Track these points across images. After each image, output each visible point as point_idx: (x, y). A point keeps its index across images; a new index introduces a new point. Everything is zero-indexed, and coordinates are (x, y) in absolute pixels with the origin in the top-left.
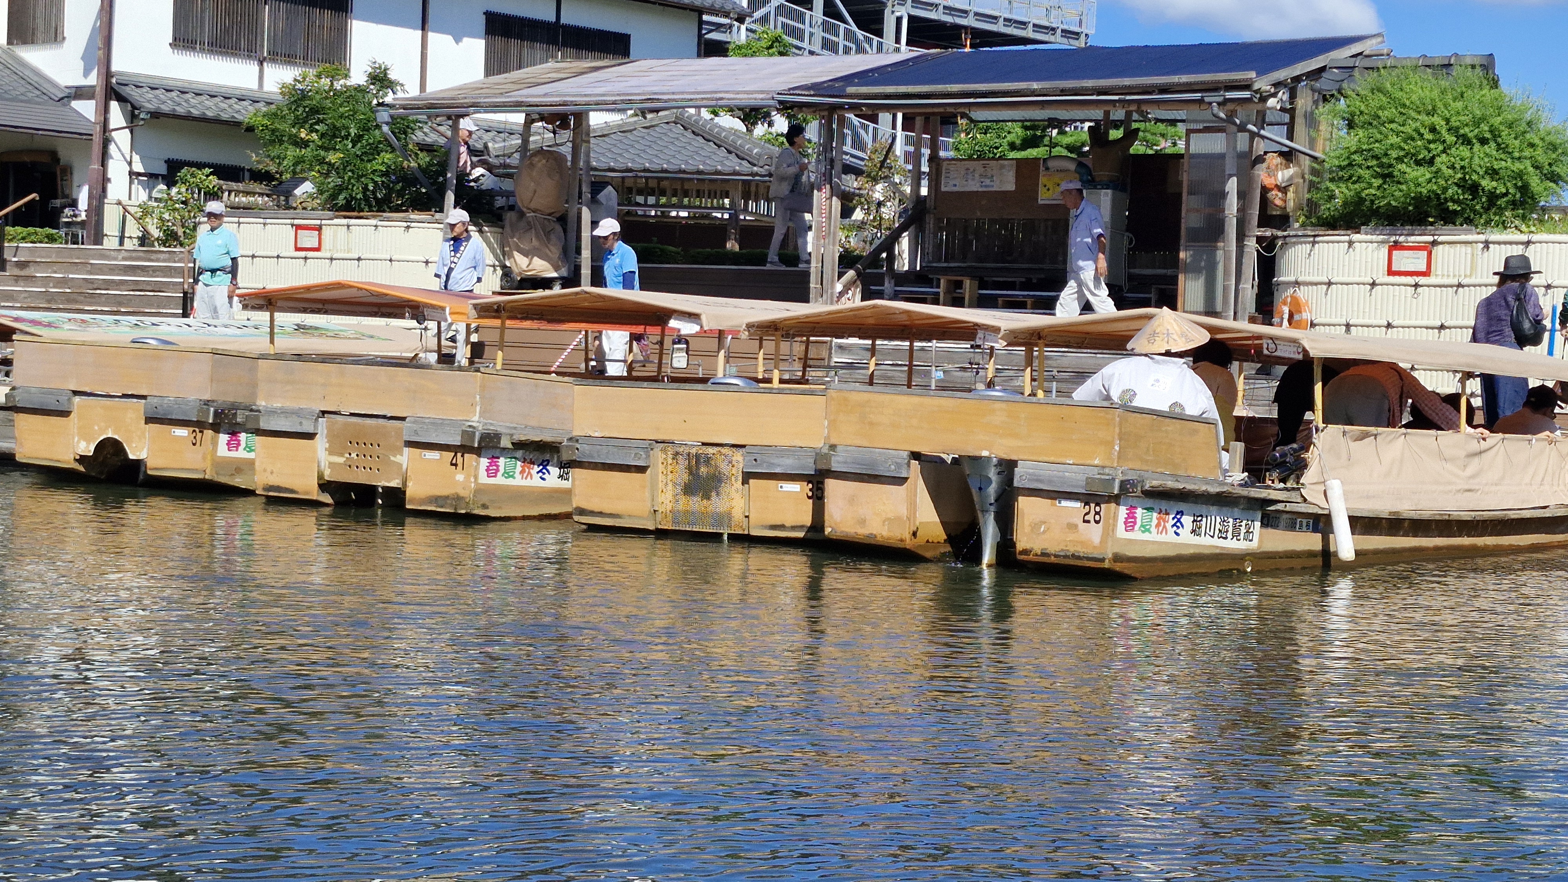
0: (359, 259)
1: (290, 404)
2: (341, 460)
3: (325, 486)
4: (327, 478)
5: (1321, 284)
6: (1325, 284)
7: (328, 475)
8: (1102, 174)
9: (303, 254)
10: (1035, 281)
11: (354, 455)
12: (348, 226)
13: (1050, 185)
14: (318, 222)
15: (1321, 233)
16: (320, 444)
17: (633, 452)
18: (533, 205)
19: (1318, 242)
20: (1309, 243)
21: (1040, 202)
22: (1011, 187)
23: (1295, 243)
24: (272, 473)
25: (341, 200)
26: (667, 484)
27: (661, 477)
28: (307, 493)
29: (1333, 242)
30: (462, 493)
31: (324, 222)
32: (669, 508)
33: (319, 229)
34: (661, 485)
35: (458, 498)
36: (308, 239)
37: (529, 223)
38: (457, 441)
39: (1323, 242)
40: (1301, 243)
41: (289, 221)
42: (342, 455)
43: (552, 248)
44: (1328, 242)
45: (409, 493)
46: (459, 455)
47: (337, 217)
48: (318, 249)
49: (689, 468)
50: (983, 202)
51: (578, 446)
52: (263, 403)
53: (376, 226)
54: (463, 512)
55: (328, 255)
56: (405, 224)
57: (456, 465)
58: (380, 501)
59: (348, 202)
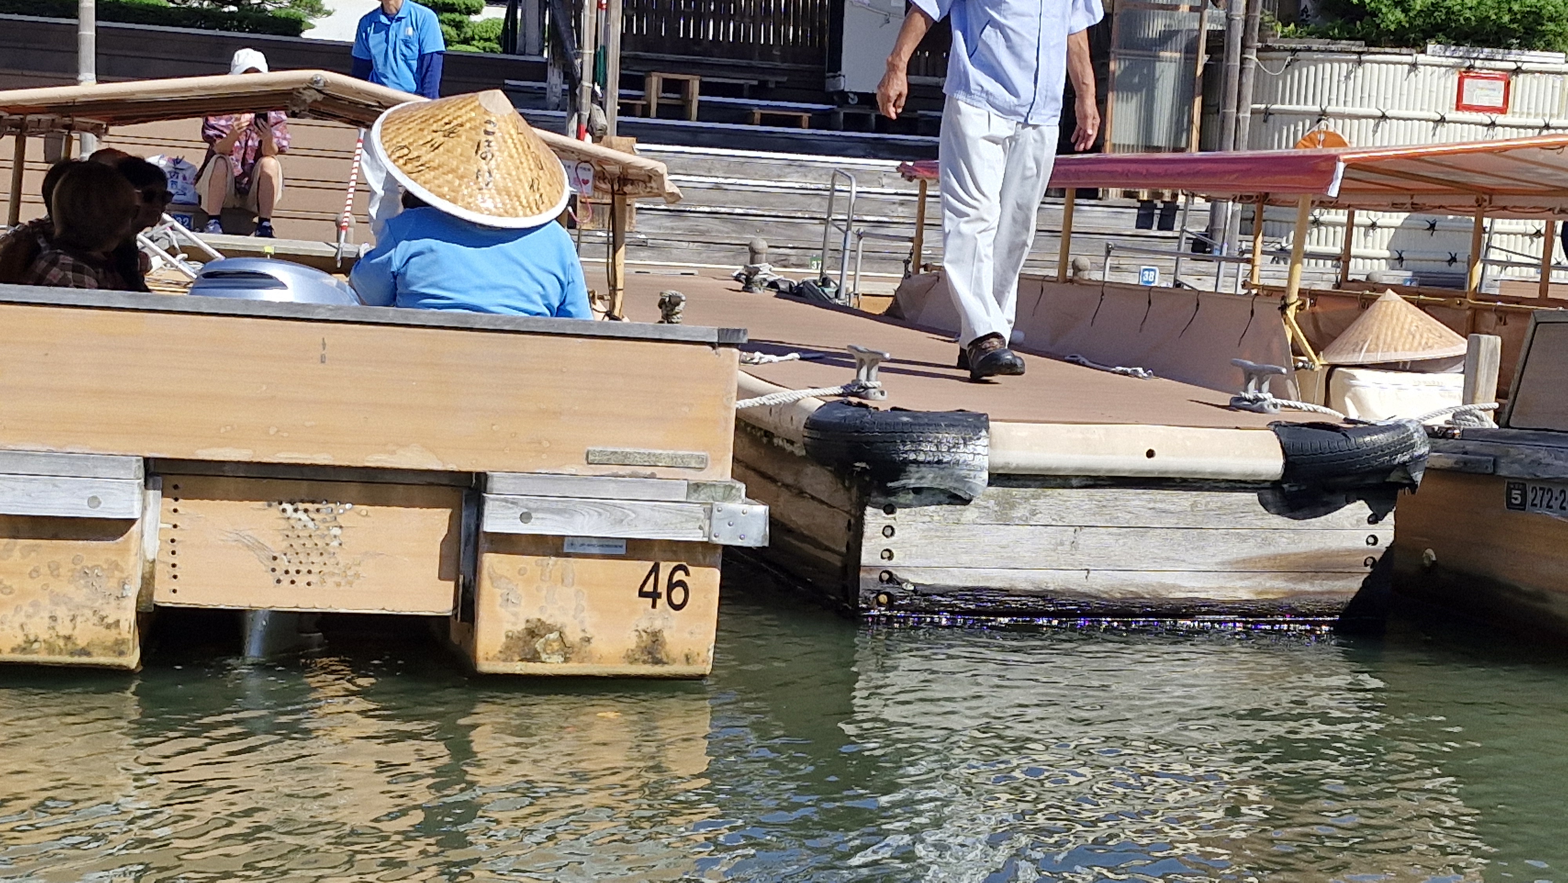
5: (1367, 117)
6: (1374, 117)
10: (771, 85)
15: (1370, 49)
19: (1363, 62)
23: (1315, 61)
29: (1387, 63)
39: (1372, 62)
40: (1333, 61)
44: (1379, 63)
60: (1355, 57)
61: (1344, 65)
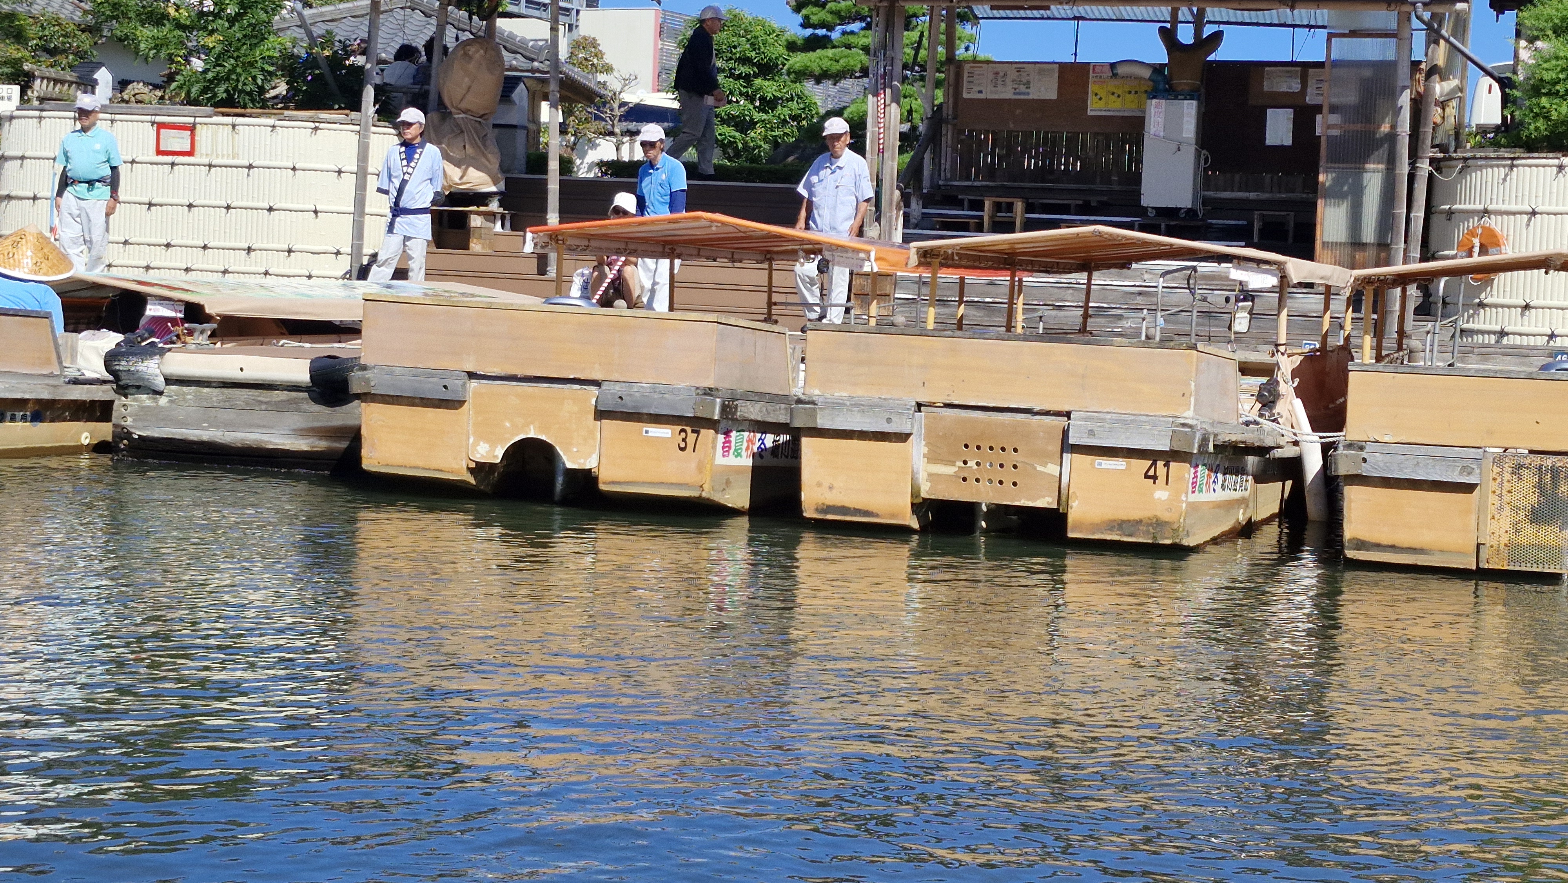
0: (250, 167)
1: (861, 392)
2: (950, 470)
3: (921, 506)
4: (924, 495)
5: (1520, 213)
6: (1526, 213)
7: (926, 491)
8: (1184, 83)
9: (169, 159)
10: (1094, 204)
11: (972, 464)
12: (234, 126)
13: (1102, 94)
14: (191, 120)
15: (1522, 155)
16: (917, 448)
17: (1459, 464)
18: (463, 105)
19: (1517, 166)
20: (1504, 166)
21: (1090, 113)
22: (1053, 95)
23: (1481, 167)
24: (831, 488)
25: (221, 91)
26: (1501, 508)
27: (1493, 499)
28: (893, 516)
29: (1537, 166)
30: (1165, 516)
31: (198, 120)
32: (1505, 539)
33: (192, 129)
34: (1492, 510)
35: (1159, 524)
36: (177, 141)
37: (458, 125)
38: (1164, 445)
39: (1523, 166)
40: (1492, 166)
41: (148, 118)
42: (953, 463)
43: (489, 156)
44: (1530, 166)
45: (1073, 517)
46: (1160, 464)
47: (217, 114)
48: (190, 153)
49: (1540, 486)
50: (1018, 112)
51: (1365, 455)
52: (817, 392)
53: (274, 126)
54: (1168, 542)
55: (206, 161)
56: (312, 125)
57: (1155, 478)
58: (984, 524)
59: (230, 96)
60: (1509, 162)
61: (1502, 169)
